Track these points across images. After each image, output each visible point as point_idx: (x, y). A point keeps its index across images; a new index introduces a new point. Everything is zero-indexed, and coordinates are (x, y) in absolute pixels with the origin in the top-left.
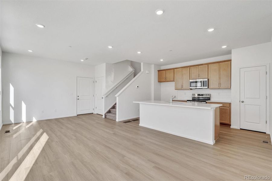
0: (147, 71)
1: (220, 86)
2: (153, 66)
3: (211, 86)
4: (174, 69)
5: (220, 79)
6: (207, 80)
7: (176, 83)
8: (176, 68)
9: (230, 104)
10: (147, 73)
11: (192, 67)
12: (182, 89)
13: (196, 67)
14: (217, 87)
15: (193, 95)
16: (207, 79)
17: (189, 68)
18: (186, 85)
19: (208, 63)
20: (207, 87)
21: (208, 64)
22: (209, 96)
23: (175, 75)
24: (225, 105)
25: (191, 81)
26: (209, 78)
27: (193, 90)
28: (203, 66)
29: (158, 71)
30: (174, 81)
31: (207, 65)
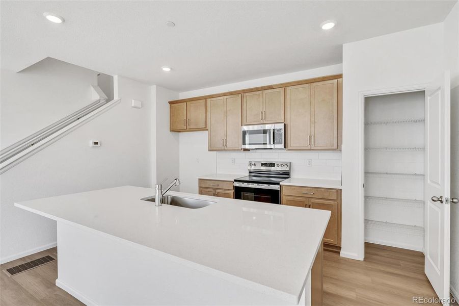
0: (133, 101)
1: (314, 144)
2: (153, 89)
3: (292, 143)
4: (205, 98)
5: (313, 125)
6: (281, 126)
7: (210, 135)
8: (211, 97)
9: (339, 192)
10: (133, 105)
11: (247, 94)
12: (224, 149)
13: (258, 92)
14: (306, 145)
15: (251, 164)
16: (283, 124)
17: (240, 95)
18: (234, 140)
19: (284, 84)
20: (282, 146)
21: (285, 86)
22: (287, 169)
23: (208, 114)
24: (326, 195)
25: (245, 128)
26: (288, 122)
27: (251, 151)
28: (272, 90)
29: (171, 103)
30: (205, 129)
31: (282, 90)
